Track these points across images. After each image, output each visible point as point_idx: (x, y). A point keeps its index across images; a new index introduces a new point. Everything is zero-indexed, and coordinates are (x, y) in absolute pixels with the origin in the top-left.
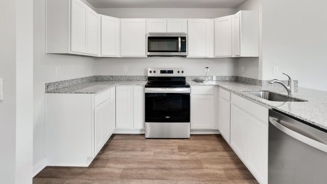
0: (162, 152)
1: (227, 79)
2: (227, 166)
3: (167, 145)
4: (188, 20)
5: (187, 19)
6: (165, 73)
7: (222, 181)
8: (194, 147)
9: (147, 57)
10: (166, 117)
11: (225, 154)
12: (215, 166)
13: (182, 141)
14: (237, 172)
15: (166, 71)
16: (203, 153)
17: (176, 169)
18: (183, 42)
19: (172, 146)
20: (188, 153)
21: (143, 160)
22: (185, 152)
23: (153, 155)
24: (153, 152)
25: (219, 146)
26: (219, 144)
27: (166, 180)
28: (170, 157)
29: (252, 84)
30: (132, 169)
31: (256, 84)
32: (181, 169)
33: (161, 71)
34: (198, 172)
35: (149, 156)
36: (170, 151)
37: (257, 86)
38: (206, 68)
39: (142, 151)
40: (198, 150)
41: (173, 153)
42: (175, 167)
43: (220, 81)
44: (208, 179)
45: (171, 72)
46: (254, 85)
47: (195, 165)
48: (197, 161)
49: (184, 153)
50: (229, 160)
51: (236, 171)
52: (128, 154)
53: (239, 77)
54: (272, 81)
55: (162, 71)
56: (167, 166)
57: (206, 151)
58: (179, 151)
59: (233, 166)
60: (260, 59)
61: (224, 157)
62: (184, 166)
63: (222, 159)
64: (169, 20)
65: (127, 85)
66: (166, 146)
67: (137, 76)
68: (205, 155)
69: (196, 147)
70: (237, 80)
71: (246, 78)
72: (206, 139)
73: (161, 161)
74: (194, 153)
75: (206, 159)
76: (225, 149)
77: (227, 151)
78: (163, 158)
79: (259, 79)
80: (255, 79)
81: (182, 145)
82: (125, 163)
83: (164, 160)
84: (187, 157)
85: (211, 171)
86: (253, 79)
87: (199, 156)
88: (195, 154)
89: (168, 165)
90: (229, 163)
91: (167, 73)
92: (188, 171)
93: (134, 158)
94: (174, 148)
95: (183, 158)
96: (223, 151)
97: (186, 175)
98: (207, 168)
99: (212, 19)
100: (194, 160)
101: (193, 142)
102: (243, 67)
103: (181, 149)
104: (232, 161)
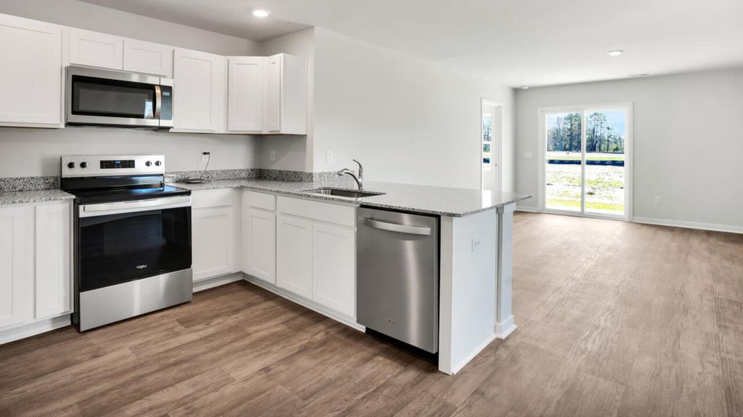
0: (149, 341)
1: (244, 175)
2: (283, 317)
3: (150, 326)
4: (174, 51)
5: (172, 48)
6: (114, 167)
7: (289, 337)
8: (210, 312)
9: (63, 126)
10: (138, 267)
11: (270, 304)
12: (267, 325)
13: (177, 310)
14: (302, 320)
15: (115, 161)
16: (234, 314)
17: (204, 353)
18: (165, 96)
19: (164, 324)
20: (207, 325)
21: (115, 371)
22: (199, 324)
23: (133, 353)
24: (127, 348)
25: (255, 297)
26: (252, 293)
27: (197, 375)
28: (174, 342)
29: (293, 181)
30: (103, 394)
31: (301, 181)
32: (213, 350)
33: (102, 162)
34: (247, 341)
35: (124, 357)
36: (166, 333)
37: (303, 183)
38: (205, 153)
39: (95, 356)
40: (222, 313)
41: (177, 334)
42: (200, 351)
43: (230, 179)
44: (269, 343)
45: (130, 164)
46: (297, 181)
47: (233, 336)
48: (232, 329)
49: (199, 327)
50: (282, 310)
51: (300, 318)
52: (63, 376)
53: (264, 170)
54: (343, 171)
55: (106, 161)
56: (181, 356)
57: (237, 311)
58: (186, 328)
59: (291, 315)
60: (308, 138)
61: (272, 308)
62: (215, 344)
63: (271, 312)
64: (130, 42)
65: (14, 202)
66: (148, 329)
67: (15, 180)
68: (241, 316)
69: (214, 310)
70: (260, 175)
71: (280, 171)
72: (224, 294)
73: (162, 355)
74: (219, 320)
75: (246, 321)
76: (265, 297)
77: (271, 299)
78: (162, 349)
79: (307, 171)
80: (300, 171)
81: (184, 316)
82: (71, 393)
83: (165, 352)
84: (211, 330)
85: (265, 333)
86: (295, 173)
87: (232, 320)
88: (221, 320)
89: (183, 354)
90: (284, 313)
91: (118, 167)
92: (227, 348)
93: (88, 376)
94: (171, 326)
95: (202, 334)
96: (265, 301)
97: (228, 354)
98: (257, 331)
99: (222, 57)
100: (225, 330)
101: (202, 305)
102: (273, 152)
103: (187, 322)
104: (286, 309)
